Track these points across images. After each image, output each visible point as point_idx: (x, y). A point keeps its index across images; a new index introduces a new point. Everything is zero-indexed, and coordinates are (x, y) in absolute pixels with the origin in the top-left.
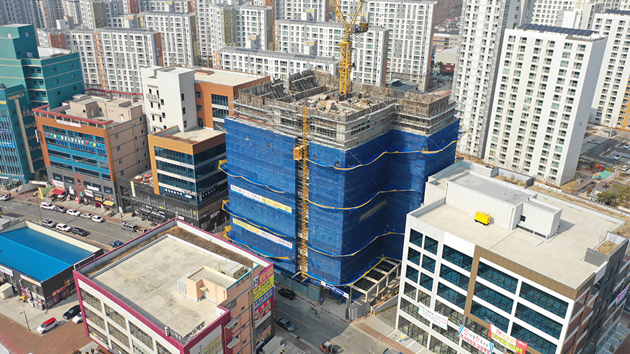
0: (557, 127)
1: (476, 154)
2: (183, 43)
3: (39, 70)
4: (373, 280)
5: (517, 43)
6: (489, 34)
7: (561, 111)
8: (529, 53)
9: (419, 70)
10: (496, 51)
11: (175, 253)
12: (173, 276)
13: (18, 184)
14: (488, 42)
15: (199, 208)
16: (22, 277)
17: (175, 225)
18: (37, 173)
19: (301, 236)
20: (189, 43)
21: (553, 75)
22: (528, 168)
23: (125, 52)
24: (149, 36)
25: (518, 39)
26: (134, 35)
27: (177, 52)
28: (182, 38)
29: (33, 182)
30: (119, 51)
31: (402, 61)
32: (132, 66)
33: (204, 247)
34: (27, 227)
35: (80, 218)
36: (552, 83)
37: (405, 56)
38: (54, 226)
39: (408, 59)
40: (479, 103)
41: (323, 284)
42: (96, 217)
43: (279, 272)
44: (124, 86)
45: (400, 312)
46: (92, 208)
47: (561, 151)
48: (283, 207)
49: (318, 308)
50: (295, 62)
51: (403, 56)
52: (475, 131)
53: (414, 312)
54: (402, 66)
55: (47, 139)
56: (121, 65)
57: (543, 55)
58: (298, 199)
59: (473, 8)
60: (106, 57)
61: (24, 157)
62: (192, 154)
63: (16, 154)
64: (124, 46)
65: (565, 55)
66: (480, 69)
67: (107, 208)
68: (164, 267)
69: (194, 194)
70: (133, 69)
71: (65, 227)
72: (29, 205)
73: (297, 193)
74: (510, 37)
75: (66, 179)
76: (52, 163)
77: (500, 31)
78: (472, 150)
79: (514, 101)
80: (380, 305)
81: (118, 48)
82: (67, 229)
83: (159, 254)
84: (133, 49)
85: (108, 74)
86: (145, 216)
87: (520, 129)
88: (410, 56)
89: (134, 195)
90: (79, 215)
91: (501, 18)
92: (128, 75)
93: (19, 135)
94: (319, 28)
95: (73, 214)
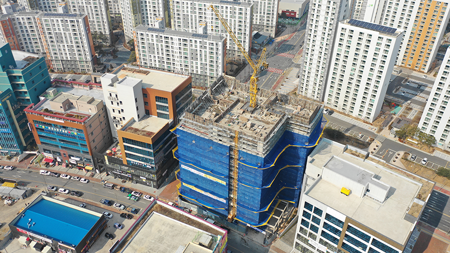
0: (371, 88)
1: (318, 99)
2: (99, 13)
3: (20, 77)
4: (276, 217)
5: (347, 33)
6: (328, 24)
7: (374, 78)
8: (355, 40)
9: (270, 23)
10: (333, 36)
11: (164, 227)
13: (17, 155)
14: (327, 29)
15: (156, 173)
16: (59, 244)
17: (156, 203)
18: (29, 146)
20: (104, 13)
21: (370, 56)
22: (352, 111)
23: (62, 32)
24: (80, 20)
25: (348, 31)
26: (68, 20)
27: (95, 20)
28: (99, 9)
29: (28, 152)
30: (57, 31)
31: (258, 16)
32: (69, 42)
33: (180, 220)
34: (43, 199)
35: (71, 181)
36: (369, 61)
37: (261, 13)
38: (56, 190)
39: (262, 14)
40: (321, 68)
41: (248, 225)
42: (83, 179)
43: (218, 216)
44: (64, 55)
45: (296, 240)
46: (75, 171)
47: (373, 102)
48: (220, 181)
49: (245, 238)
50: (193, 40)
51: (259, 12)
52: (317, 85)
53: (306, 241)
54: (258, 19)
55: (37, 129)
56: (60, 41)
57: (364, 43)
59: (317, 5)
60: (48, 36)
61: (18, 137)
63: (12, 136)
64: (61, 28)
65: (378, 44)
66: (322, 46)
68: (161, 240)
69: (153, 166)
70: (70, 44)
71: (65, 191)
72: (30, 172)
74: (343, 29)
75: (54, 153)
76: (42, 143)
77: (335, 23)
78: (315, 97)
79: (344, 70)
80: (282, 231)
81: (57, 29)
82: (67, 191)
83: (153, 228)
84: (68, 30)
85: (51, 48)
86: (116, 176)
87: (348, 87)
88: (264, 13)
89: (107, 163)
90: (70, 178)
91: (336, 15)
92: (66, 48)
93: (13, 124)
95: (65, 178)
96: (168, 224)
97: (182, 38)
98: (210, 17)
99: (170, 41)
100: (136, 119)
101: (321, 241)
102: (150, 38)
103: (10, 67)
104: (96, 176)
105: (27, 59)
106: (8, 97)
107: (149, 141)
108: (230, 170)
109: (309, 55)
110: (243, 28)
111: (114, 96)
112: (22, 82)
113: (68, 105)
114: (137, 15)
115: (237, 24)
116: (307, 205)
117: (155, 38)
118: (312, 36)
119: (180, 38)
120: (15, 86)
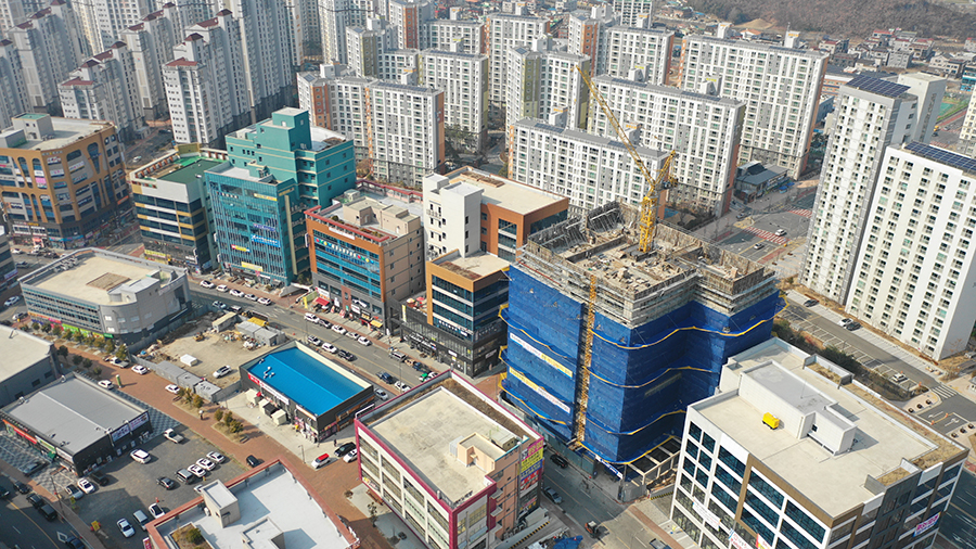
0: (942, 285)
1: (836, 299)
2: (470, 94)
3: (312, 164)
4: (655, 461)
5: (900, 168)
6: (867, 148)
7: (948, 265)
8: (914, 184)
9: (792, 149)
10: (874, 171)
11: (448, 410)
12: (445, 436)
13: (280, 286)
14: (865, 158)
15: (475, 347)
16: (298, 407)
17: (450, 376)
18: (300, 276)
19: (580, 401)
20: (477, 95)
21: (943, 218)
22: (899, 329)
23: (399, 114)
24: (430, 98)
25: (901, 163)
26: (412, 96)
27: (461, 106)
28: (470, 88)
29: (297, 285)
30: (392, 113)
31: (769, 133)
32: (407, 133)
33: (476, 408)
34: (296, 348)
35: (345, 337)
36: (940, 227)
37: (774, 127)
38: (320, 345)
39: (777, 131)
40: (846, 234)
41: (598, 458)
42: (363, 338)
43: (553, 436)
44: (394, 155)
45: (675, 503)
46: (357, 325)
47: (944, 317)
48: (564, 369)
49: (590, 482)
50: (609, 151)
51: (770, 126)
52: (838, 268)
53: (689, 505)
54: (768, 140)
55: (316, 245)
56: (393, 130)
57: (931, 189)
58: (579, 364)
59: (849, 110)
60: (376, 119)
61: (288, 257)
62: (472, 291)
63: (280, 253)
64: (399, 107)
65: (959, 195)
66: (852, 191)
67: (375, 329)
68: (437, 425)
69: (470, 332)
70: (407, 136)
71: (331, 347)
72: (292, 313)
73: (579, 357)
74: (892, 158)
75: (332, 290)
76: (318, 270)
77: (881, 147)
78: (832, 293)
79: (889, 241)
80: (658, 489)
81: (392, 109)
82: (334, 350)
83: (432, 408)
84: (408, 112)
85: (377, 139)
86: (414, 344)
87: (895, 278)
88: (782, 128)
89: (404, 319)
90: (344, 334)
91: (884, 131)
92: (400, 142)
93: (286, 234)
94: (650, 94)
95: (338, 331)
96: (457, 408)
97: (589, 146)
98: (659, 119)
99: (568, 149)
100: (462, 252)
101: (713, 506)
102: (536, 140)
103: (302, 145)
104: (384, 340)
105: (329, 142)
106: (289, 191)
107: (469, 286)
108: (581, 351)
109: (827, 205)
110: (717, 147)
111: (436, 209)
112: (313, 171)
113: (369, 216)
114: (531, 103)
115: (708, 137)
116: (695, 430)
117: (543, 142)
118: (835, 169)
119: (586, 145)
120: (302, 176)
